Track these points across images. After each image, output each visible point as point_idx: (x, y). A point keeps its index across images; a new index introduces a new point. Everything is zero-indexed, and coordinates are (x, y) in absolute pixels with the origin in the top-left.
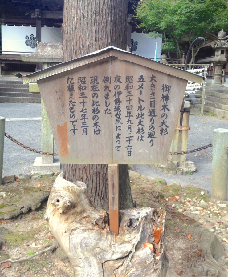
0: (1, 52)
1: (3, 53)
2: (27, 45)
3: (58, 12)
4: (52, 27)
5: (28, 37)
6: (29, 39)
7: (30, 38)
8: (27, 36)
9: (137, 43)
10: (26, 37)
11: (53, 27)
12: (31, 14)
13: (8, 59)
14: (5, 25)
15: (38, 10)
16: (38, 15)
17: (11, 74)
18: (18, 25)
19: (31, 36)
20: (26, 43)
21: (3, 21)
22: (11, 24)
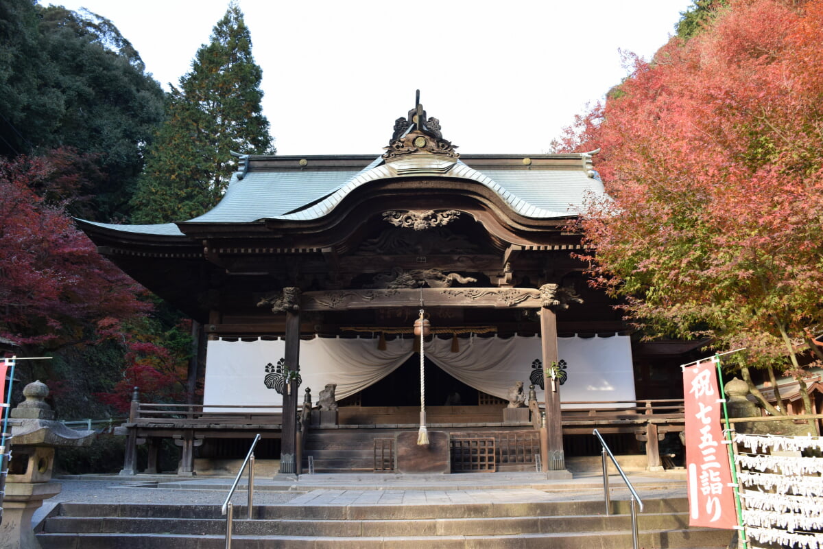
0: (201, 409)
1: (206, 410)
2: (269, 388)
3: (346, 292)
4: (335, 337)
5: (273, 367)
6: (275, 372)
7: (276, 369)
8: (270, 364)
9: (565, 364)
10: (267, 367)
11: (338, 336)
12: (272, 303)
13: (212, 426)
14: (218, 339)
15: (292, 289)
16: (290, 302)
17: (220, 469)
18: (250, 337)
19: (279, 363)
20: (265, 383)
21: (213, 329)
22: (230, 337)
